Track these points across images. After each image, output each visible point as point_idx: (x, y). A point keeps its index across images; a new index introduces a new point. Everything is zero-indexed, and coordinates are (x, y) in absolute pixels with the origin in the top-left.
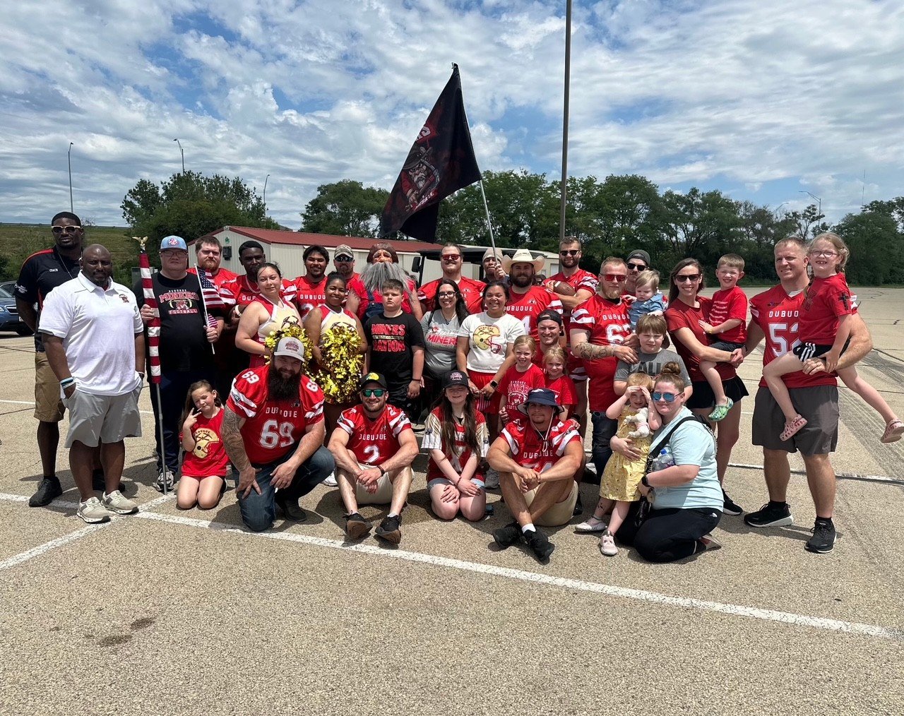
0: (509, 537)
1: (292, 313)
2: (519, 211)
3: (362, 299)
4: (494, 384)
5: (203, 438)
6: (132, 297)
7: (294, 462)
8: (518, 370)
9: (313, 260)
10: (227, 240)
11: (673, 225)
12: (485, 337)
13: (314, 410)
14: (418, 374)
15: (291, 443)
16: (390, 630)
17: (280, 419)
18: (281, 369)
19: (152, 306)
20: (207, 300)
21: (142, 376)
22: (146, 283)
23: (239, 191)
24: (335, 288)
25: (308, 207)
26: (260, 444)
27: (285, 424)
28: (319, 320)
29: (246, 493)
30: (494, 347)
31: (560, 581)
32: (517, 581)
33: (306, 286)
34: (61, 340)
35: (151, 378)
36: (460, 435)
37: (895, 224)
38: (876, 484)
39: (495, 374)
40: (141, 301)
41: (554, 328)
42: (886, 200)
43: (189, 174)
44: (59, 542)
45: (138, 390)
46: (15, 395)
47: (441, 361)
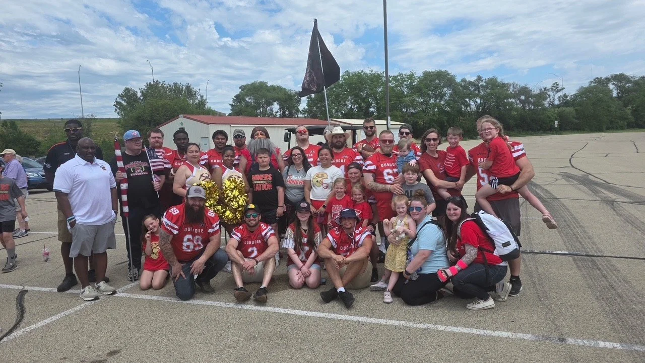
0: (330, 296)
1: (205, 172)
2: (368, 95)
3: (248, 160)
4: (324, 206)
5: (155, 248)
6: (108, 166)
7: (203, 259)
8: (338, 198)
9: (218, 139)
10: (182, 124)
11: (467, 100)
12: (319, 179)
13: (213, 228)
14: (281, 202)
15: (201, 248)
16: (254, 349)
17: (194, 234)
18: (193, 205)
19: (123, 172)
20: (153, 166)
21: (116, 213)
22: (118, 158)
23: (190, 92)
24: (228, 156)
25: (234, 100)
26: (183, 249)
27: (197, 237)
28: (221, 174)
29: (177, 279)
30: (325, 185)
31: (356, 318)
32: (331, 320)
33: (215, 154)
34: (67, 194)
35: (122, 214)
36: (305, 240)
37: (611, 91)
38: (558, 256)
39: (324, 201)
40: (114, 169)
41: (357, 173)
42: (604, 77)
43: (157, 83)
44: (68, 312)
45: (114, 222)
46: (45, 229)
47: (294, 195)
